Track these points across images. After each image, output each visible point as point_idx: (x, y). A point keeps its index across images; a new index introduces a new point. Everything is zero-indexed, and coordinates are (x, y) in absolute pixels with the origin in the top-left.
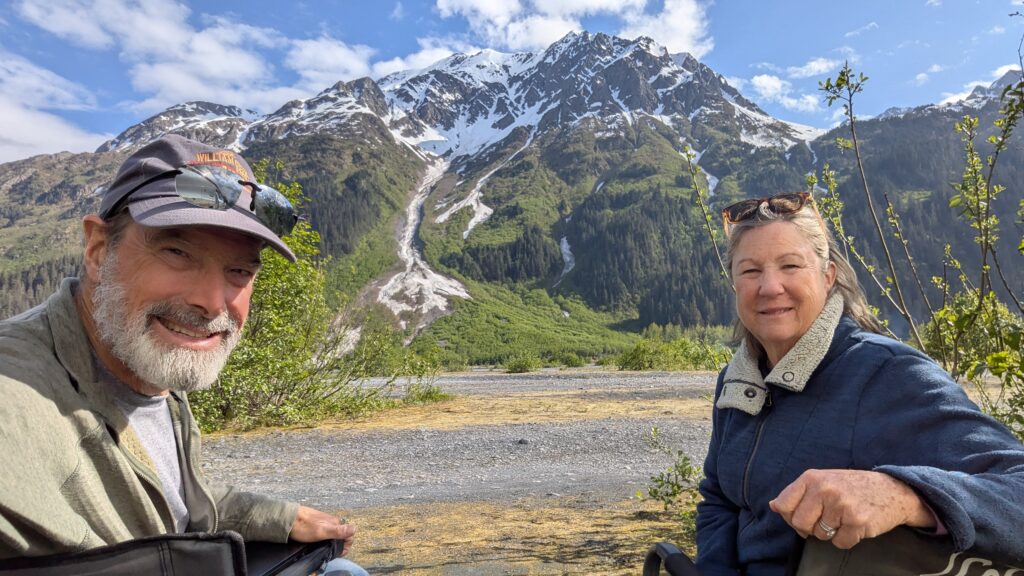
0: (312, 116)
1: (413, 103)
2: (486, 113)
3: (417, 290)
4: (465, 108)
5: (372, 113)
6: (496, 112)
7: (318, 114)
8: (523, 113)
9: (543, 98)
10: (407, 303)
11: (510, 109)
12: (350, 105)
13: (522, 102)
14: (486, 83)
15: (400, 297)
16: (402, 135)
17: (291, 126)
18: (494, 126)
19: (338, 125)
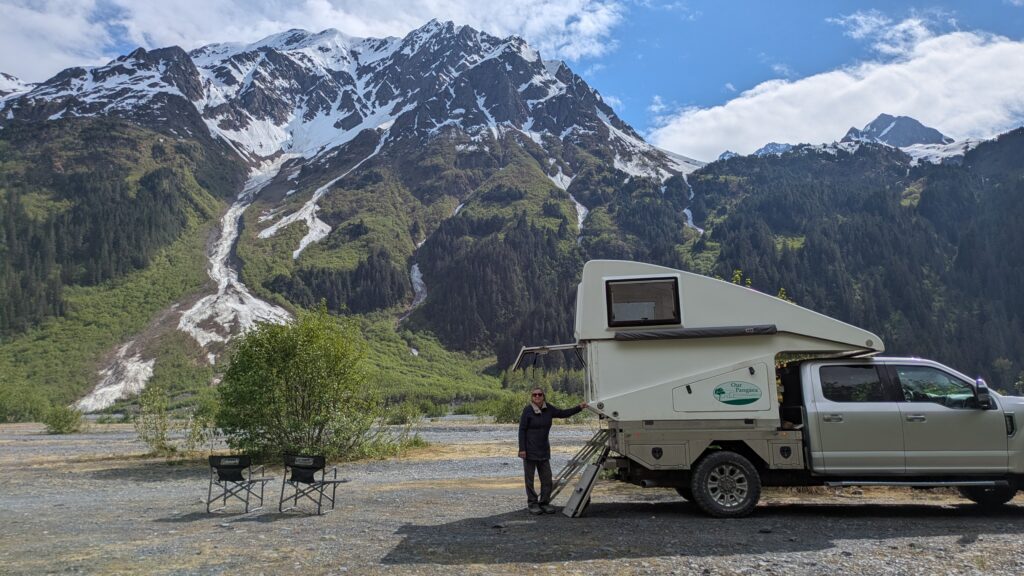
0: (99, 91)
1: (237, 87)
2: (328, 108)
3: (231, 317)
4: (302, 100)
5: (181, 94)
6: (341, 108)
7: (107, 90)
8: (373, 113)
9: (397, 97)
10: (218, 332)
11: (358, 106)
12: (152, 81)
13: (373, 98)
14: (329, 71)
15: (208, 324)
16: (219, 126)
17: (70, 102)
18: (337, 125)
19: (135, 106)
